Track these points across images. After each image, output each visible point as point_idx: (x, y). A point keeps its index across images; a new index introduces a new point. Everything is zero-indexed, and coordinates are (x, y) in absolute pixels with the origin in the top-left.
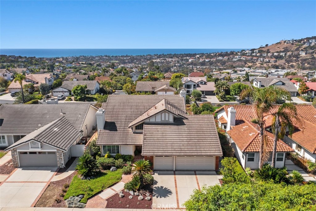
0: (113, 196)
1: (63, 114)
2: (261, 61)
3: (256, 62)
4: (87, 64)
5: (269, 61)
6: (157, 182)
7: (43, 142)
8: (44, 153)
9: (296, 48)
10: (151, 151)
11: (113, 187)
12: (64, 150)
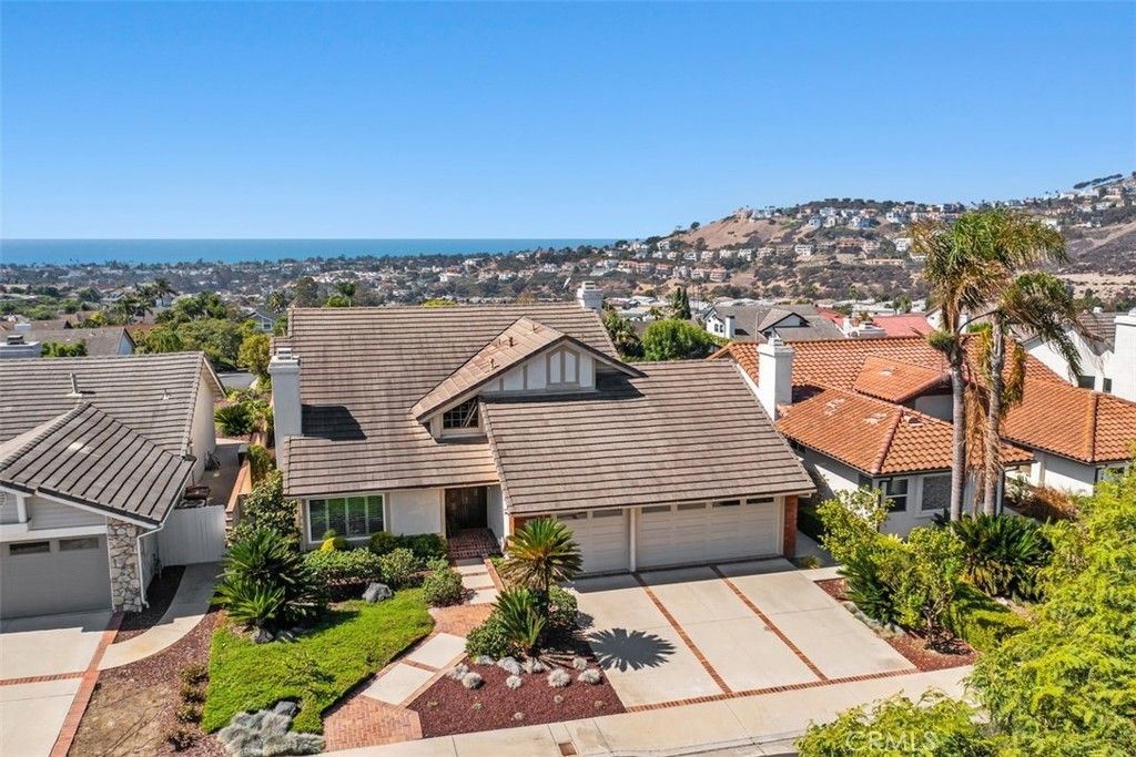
0: (431, 689)
1: (80, 395)
2: (681, 277)
3: (665, 281)
4: (36, 293)
5: (707, 275)
6: (592, 619)
7: (41, 490)
8: (42, 546)
9: (782, 234)
10: (542, 498)
11: (411, 657)
12: (150, 521)
